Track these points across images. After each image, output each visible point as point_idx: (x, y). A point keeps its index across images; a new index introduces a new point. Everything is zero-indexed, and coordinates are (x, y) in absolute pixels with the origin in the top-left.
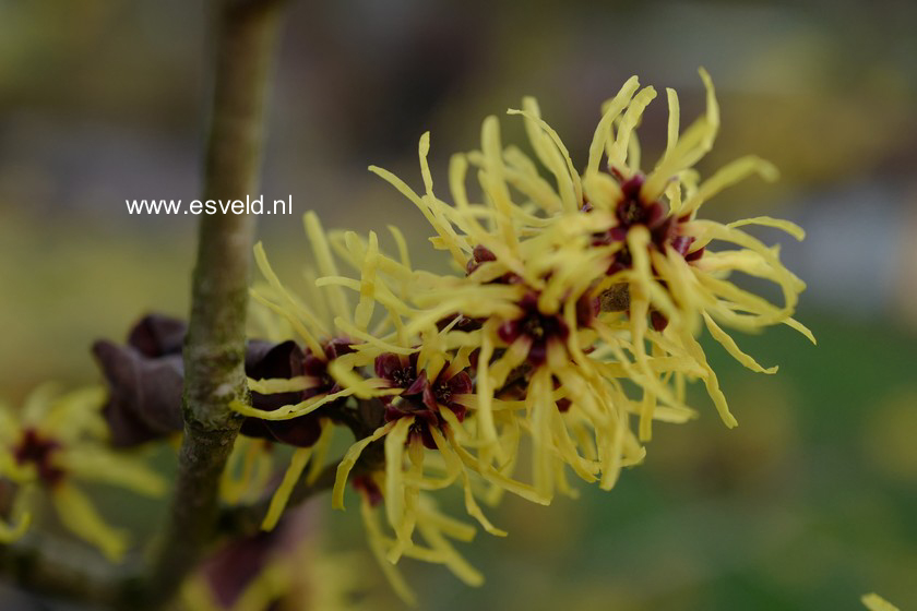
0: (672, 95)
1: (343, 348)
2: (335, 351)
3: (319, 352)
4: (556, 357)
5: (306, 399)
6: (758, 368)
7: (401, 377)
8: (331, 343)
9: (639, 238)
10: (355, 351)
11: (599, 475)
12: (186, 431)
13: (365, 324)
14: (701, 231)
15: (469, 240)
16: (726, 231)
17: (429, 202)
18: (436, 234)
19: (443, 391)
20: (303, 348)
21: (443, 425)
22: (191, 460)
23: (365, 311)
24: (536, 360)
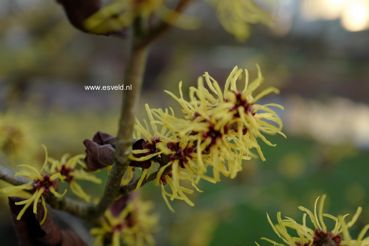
0: (246, 71)
1: (158, 141)
2: (155, 142)
3: (150, 142)
4: (219, 142)
5: (147, 155)
6: (271, 145)
7: (174, 148)
8: (154, 140)
9: (241, 109)
10: (161, 142)
11: (229, 175)
12: (114, 164)
13: (164, 134)
14: (256, 107)
15: (192, 111)
16: (263, 107)
17: (182, 101)
18: (183, 109)
19: (186, 152)
20: (146, 141)
21: (186, 161)
22: (115, 173)
23: (164, 130)
24: (213, 143)
